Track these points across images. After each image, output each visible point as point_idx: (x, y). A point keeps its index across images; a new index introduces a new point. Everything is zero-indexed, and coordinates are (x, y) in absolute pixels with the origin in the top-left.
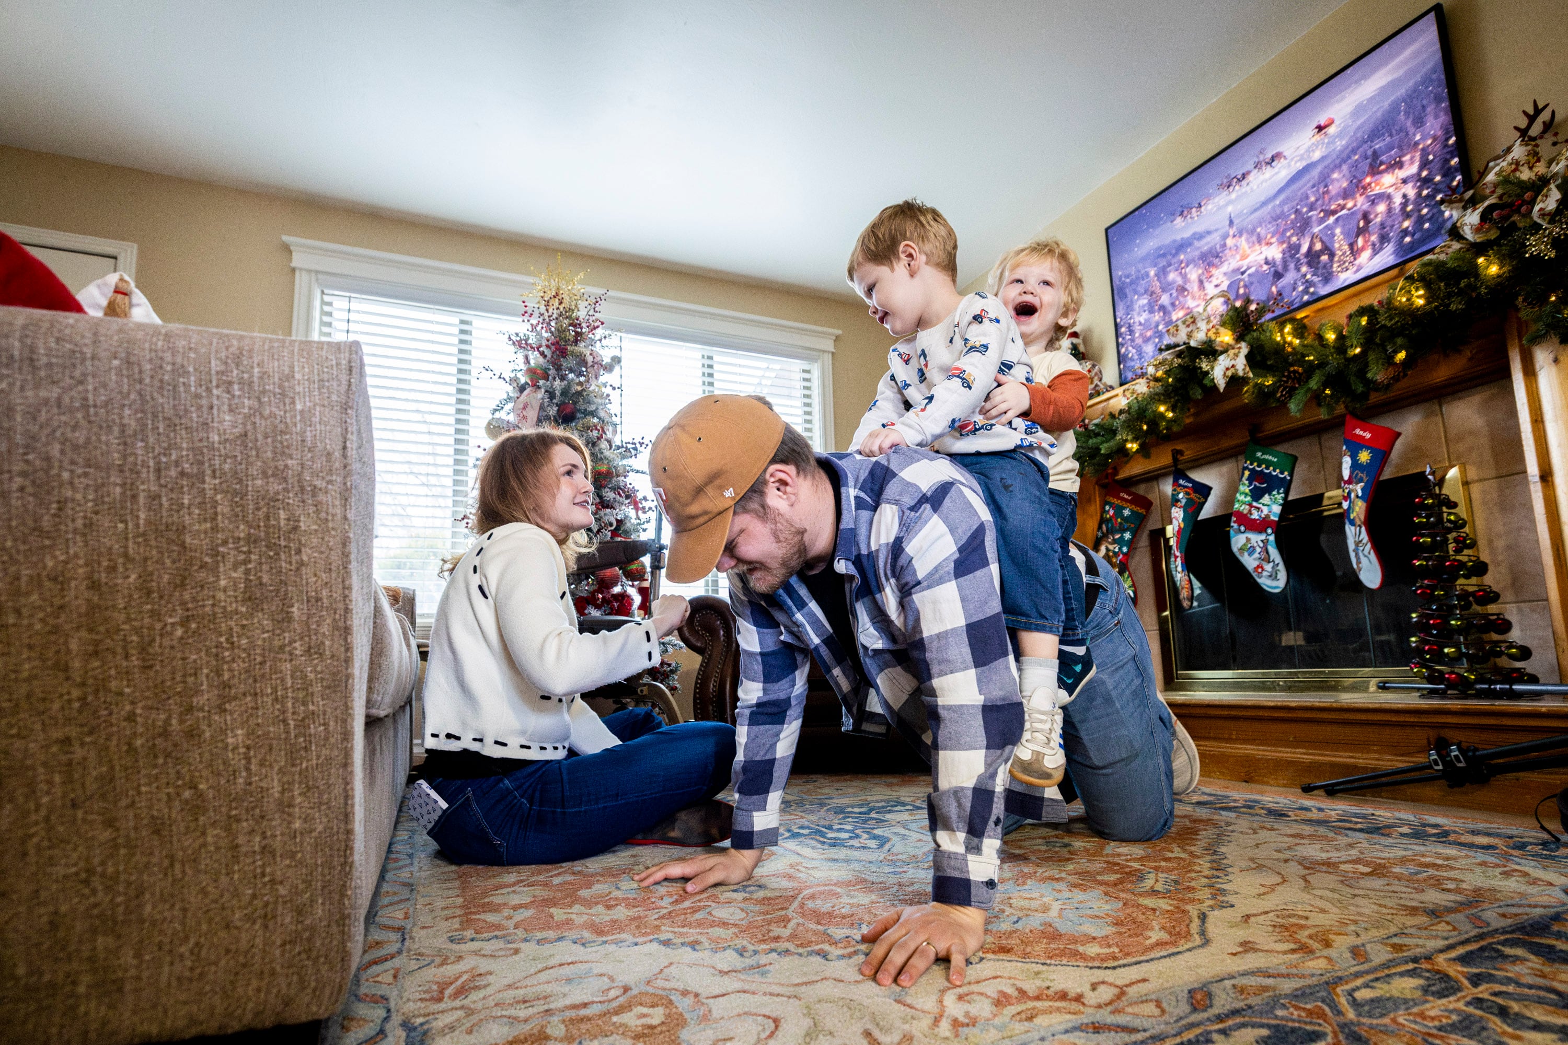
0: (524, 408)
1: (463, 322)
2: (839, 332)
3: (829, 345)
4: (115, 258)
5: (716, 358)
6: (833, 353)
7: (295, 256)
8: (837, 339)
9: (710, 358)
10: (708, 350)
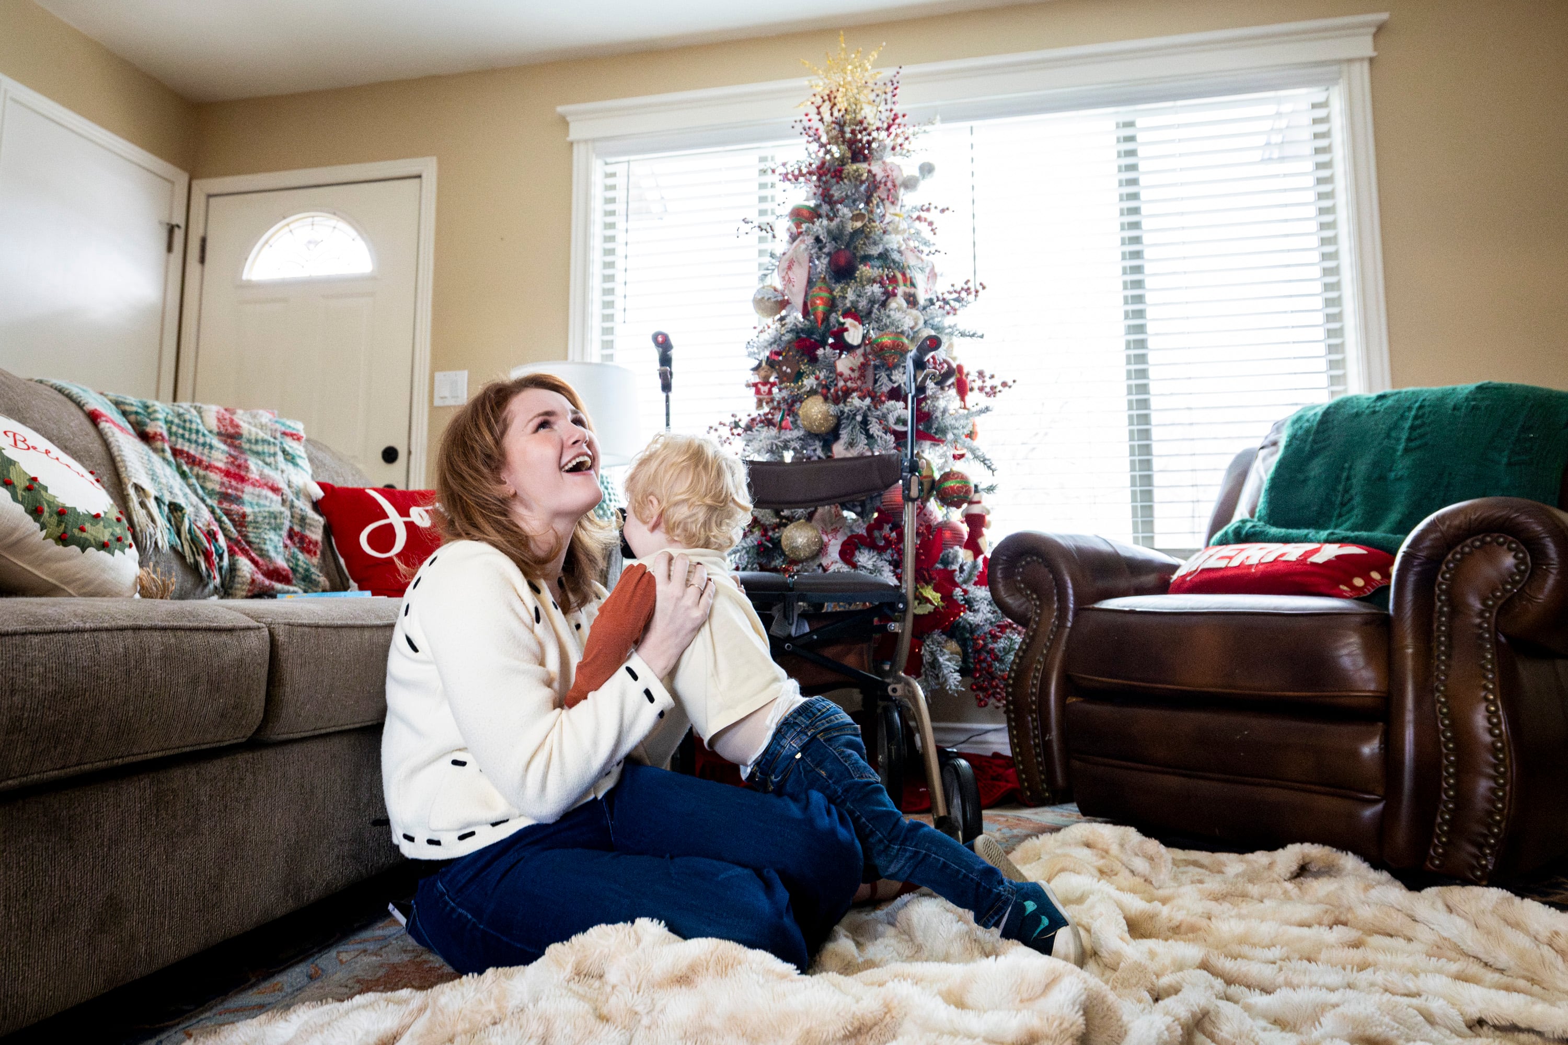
0: (789, 268)
1: (763, 159)
2: (1384, 16)
3: (1364, 46)
4: (419, 177)
5: (1140, 123)
6: (1371, 60)
7: (572, 126)
8: (1380, 30)
9: (1131, 124)
10: (1125, 112)
